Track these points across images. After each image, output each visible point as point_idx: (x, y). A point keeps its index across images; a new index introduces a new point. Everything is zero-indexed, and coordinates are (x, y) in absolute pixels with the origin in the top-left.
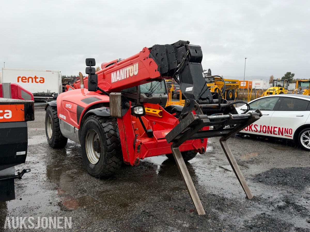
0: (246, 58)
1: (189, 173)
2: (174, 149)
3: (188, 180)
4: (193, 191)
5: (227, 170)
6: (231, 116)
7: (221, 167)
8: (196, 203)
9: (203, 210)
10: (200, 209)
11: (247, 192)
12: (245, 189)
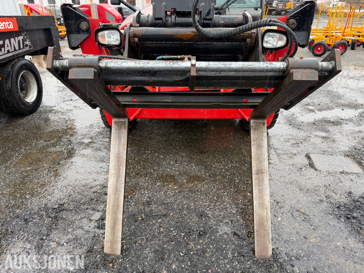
2: (116, 120)
3: (115, 184)
5: (312, 165)
6: (193, 65)
7: (308, 157)
8: (109, 229)
9: (119, 246)
10: (113, 242)
11: (257, 241)
12: (257, 234)
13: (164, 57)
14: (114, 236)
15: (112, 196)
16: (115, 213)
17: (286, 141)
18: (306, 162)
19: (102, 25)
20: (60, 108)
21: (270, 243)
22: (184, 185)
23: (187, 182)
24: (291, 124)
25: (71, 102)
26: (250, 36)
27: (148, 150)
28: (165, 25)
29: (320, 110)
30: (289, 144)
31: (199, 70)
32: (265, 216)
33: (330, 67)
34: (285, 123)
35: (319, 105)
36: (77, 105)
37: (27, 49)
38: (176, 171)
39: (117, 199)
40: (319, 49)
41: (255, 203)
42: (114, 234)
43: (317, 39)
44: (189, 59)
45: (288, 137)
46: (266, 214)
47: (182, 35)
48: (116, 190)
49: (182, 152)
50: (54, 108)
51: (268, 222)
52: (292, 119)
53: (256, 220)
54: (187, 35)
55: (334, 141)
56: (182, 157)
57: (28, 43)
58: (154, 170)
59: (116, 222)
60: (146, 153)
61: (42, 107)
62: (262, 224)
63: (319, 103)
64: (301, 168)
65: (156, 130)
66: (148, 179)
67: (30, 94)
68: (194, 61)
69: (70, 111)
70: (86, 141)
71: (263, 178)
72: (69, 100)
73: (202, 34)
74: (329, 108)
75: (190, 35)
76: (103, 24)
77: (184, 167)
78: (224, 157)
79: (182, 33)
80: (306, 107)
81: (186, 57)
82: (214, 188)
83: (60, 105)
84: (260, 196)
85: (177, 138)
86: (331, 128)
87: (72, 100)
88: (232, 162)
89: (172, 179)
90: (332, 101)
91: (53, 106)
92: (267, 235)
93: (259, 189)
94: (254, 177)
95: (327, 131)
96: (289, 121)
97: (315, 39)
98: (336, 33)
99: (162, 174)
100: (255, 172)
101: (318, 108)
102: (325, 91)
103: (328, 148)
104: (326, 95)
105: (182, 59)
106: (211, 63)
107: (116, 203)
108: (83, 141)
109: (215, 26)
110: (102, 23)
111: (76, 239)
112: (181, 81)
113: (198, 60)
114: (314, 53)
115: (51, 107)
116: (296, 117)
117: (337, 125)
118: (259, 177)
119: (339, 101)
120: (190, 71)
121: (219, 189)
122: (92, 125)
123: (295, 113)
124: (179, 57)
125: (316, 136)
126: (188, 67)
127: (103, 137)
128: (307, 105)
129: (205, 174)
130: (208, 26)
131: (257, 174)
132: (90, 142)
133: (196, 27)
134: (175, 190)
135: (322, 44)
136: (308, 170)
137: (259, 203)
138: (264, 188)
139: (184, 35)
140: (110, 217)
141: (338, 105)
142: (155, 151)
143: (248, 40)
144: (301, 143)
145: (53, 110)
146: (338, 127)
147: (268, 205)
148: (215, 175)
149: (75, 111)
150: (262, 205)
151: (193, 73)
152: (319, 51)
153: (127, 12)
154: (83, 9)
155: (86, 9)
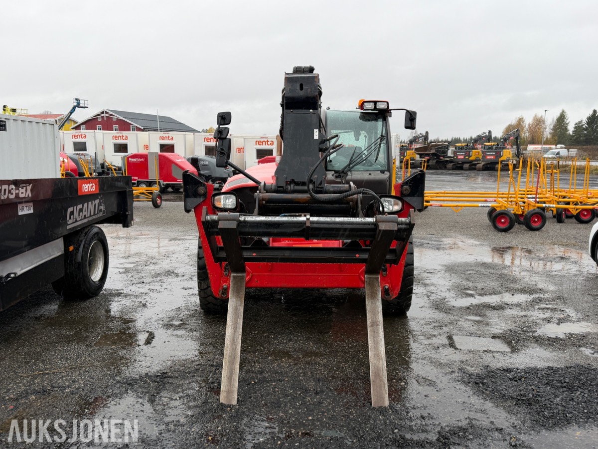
0: (546, 111)
1: (242, 323)
2: (235, 275)
3: (232, 335)
4: (233, 357)
5: (452, 345)
6: (308, 219)
7: (450, 338)
8: (225, 379)
9: (235, 396)
10: (229, 392)
11: (374, 391)
12: (373, 384)
13: (286, 214)
14: (230, 386)
15: (229, 347)
16: (232, 363)
17: (426, 324)
18: (446, 342)
19: (163, 184)
20: (129, 291)
21: (386, 394)
22: (300, 359)
23: (303, 357)
24: (438, 308)
25: (143, 285)
26: (352, 200)
27: (255, 331)
28: (285, 192)
29: (481, 295)
30: (430, 326)
31: (312, 222)
32: (381, 367)
33: (408, 221)
34: (430, 307)
35: (483, 289)
36: (152, 287)
37: (101, 214)
38: (290, 348)
39: (234, 350)
40: (503, 220)
41: (371, 354)
42: (231, 384)
43: (500, 207)
44: (305, 216)
45: (431, 320)
46: (381, 364)
47: (300, 199)
48: (233, 341)
49: (297, 332)
50: (122, 291)
51: (383, 372)
52: (441, 303)
53: (372, 371)
54: (304, 199)
55: (487, 324)
56: (298, 336)
57: (102, 208)
58: (265, 348)
59: (232, 372)
60: (252, 333)
61: (105, 290)
62: (377, 375)
63: (483, 287)
64: (438, 347)
65: (263, 312)
66: (258, 355)
67: (93, 272)
68: (308, 217)
69: (146, 294)
70: (177, 323)
71: (378, 330)
72: (140, 283)
73: (315, 198)
74: (494, 293)
75: (305, 199)
76: (165, 183)
77: (299, 345)
78: (348, 338)
79: (300, 198)
80: (465, 291)
81: (303, 215)
82: (334, 361)
83: (129, 288)
84: (375, 347)
85: (290, 320)
86: (489, 313)
87: (143, 282)
88: (357, 341)
89: (287, 354)
90: (502, 286)
91: (119, 289)
92: (383, 385)
93: (374, 340)
94: (369, 329)
95: (484, 316)
96: (437, 305)
97: (497, 207)
98: (528, 198)
99: (273, 351)
100: (370, 324)
101: (480, 292)
102: (497, 274)
103: (478, 331)
104: (496, 279)
105: (300, 216)
106: (321, 218)
107: (233, 353)
108: (172, 323)
109: (326, 192)
110: (164, 181)
111: (188, 395)
112: (299, 231)
113: (311, 216)
114: (495, 227)
115: (118, 290)
116: (447, 301)
117: (497, 309)
118: (374, 329)
119: (512, 285)
120: (305, 224)
121: (339, 362)
122: (179, 308)
123: (447, 297)
124: (297, 214)
125: (467, 320)
126: (304, 221)
127: (197, 319)
128: (465, 289)
129: (325, 351)
130: (321, 192)
131: (372, 326)
132: (181, 324)
133: (310, 194)
134: (290, 363)
135: (506, 214)
136: (446, 349)
137: (375, 354)
138: (379, 339)
139: (301, 199)
140: (227, 367)
141: (508, 290)
142: (263, 332)
143: (351, 203)
144: (445, 326)
145: (122, 293)
146: (499, 312)
147: (383, 356)
148: (337, 351)
149: (151, 294)
150: (377, 356)
151: (308, 224)
152: (503, 223)
153: (207, 165)
154: (135, 160)
155: (140, 160)
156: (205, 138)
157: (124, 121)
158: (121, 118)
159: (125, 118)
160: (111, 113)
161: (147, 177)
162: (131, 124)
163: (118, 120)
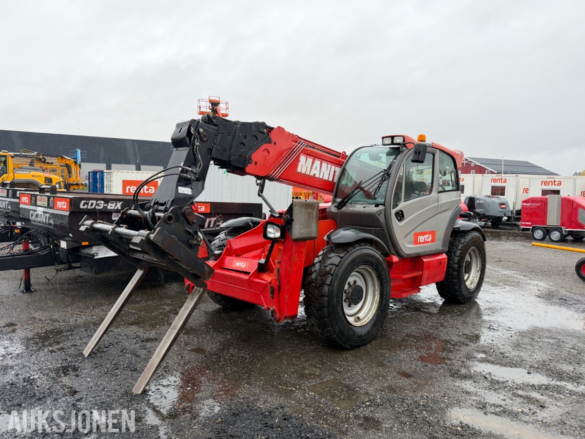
37: (218, 228)
76: (567, 230)
110: (566, 228)
153: (482, 204)
154: (529, 204)
155: (534, 204)
156: (542, 182)
157: (481, 167)
158: (478, 164)
159: (482, 164)
160: (470, 160)
161: (544, 222)
162: (487, 169)
163: (476, 165)
